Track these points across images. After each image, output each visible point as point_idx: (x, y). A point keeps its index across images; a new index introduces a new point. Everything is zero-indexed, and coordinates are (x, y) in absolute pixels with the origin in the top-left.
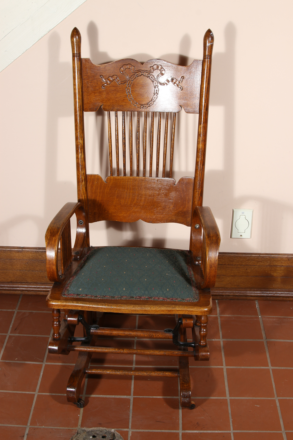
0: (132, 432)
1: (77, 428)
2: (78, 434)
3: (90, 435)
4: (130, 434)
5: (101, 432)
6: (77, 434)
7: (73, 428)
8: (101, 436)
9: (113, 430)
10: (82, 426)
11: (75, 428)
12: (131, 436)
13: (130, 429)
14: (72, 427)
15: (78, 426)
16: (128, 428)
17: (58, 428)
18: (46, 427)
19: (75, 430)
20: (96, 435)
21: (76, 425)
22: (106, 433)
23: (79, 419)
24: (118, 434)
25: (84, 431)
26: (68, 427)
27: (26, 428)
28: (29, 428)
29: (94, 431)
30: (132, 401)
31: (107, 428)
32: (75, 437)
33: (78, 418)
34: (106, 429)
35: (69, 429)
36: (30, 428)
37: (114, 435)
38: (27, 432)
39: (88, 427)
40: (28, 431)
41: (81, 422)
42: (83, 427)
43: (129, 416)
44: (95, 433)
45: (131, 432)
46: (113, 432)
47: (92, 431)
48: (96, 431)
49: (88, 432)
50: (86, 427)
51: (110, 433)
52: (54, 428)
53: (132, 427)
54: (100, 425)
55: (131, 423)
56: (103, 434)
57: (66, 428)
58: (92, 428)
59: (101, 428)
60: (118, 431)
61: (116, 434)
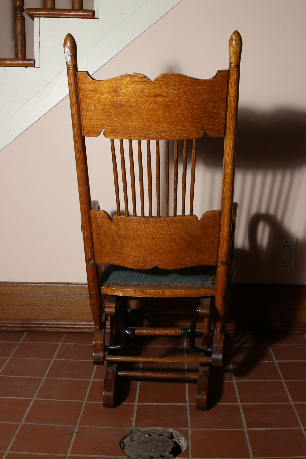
0: (192, 431)
2: (132, 433)
3: (146, 434)
4: (190, 432)
5: (158, 431)
7: (126, 428)
8: (158, 435)
9: (170, 430)
10: (136, 426)
11: (129, 428)
12: (191, 434)
13: (189, 428)
15: (132, 426)
16: (187, 427)
17: (110, 428)
18: (96, 427)
19: (128, 429)
20: (152, 434)
21: (130, 425)
22: (163, 432)
23: (133, 422)
24: (176, 433)
25: (139, 431)
26: (121, 427)
27: (74, 428)
28: (77, 428)
29: (150, 431)
30: (189, 407)
31: (164, 427)
32: (129, 435)
33: (132, 420)
34: (163, 429)
35: (122, 429)
36: (79, 428)
37: (172, 434)
38: (76, 431)
39: (143, 427)
41: (135, 424)
42: (138, 427)
43: (187, 418)
44: (150, 432)
45: (190, 431)
46: (171, 432)
47: (147, 431)
48: (152, 431)
49: (144, 432)
50: (141, 427)
51: (168, 432)
52: (106, 428)
53: (192, 427)
54: (156, 425)
55: (190, 424)
56: (160, 433)
57: (119, 428)
58: (147, 428)
59: (158, 428)
60: (176, 430)
61: (174, 432)
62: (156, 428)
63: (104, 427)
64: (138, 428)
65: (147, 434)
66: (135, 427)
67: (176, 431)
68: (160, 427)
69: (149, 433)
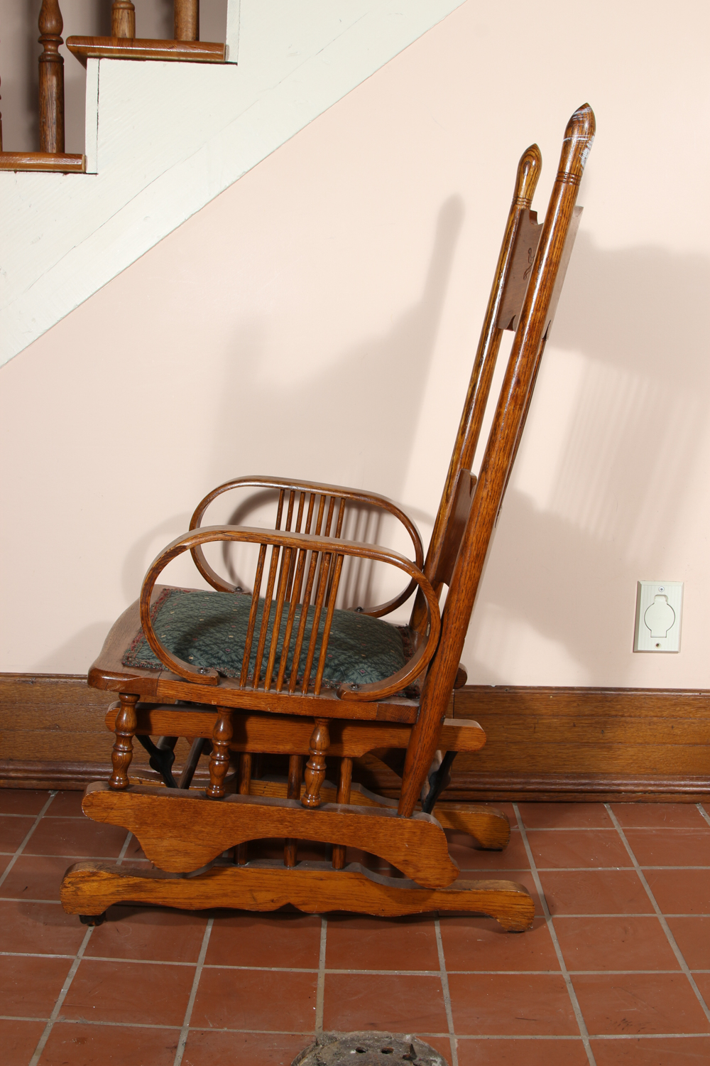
0: (459, 1039)
1: (313, 1032)
2: (317, 1044)
3: (350, 1048)
4: (454, 1043)
5: (378, 1041)
6: (315, 1044)
7: (303, 1033)
8: (379, 1050)
9: (408, 1037)
11: (310, 1034)
12: (457, 1048)
13: (451, 1034)
14: (301, 1031)
15: (316, 1028)
16: (447, 1031)
17: (265, 1032)
18: (231, 1030)
19: (308, 1036)
20: (365, 1048)
21: (311, 1027)
22: (390, 1043)
23: (317, 1017)
24: (422, 1046)
25: (332, 1039)
26: (290, 1031)
27: (179, 1032)
28: (187, 1032)
29: (359, 1039)
32: (311, 1051)
33: (313, 1014)
34: (391, 1034)
35: (293, 1035)
36: (190, 1031)
37: (411, 1047)
38: (183, 1038)
39: (342, 1031)
40: (187, 1038)
41: (323, 1021)
42: (329, 1031)
43: (445, 1009)
44: (361, 1044)
45: (455, 1041)
46: (410, 1041)
47: (353, 1040)
48: (364, 1040)
49: (344, 1042)
50: (337, 1030)
51: (402, 1044)
52: (254, 1031)
53: (458, 1030)
54: (374, 1026)
55: (454, 1023)
56: (385, 1046)
57: (286, 1033)
58: (351, 1033)
59: (378, 1032)
60: (421, 1038)
61: (418, 1044)
62: (375, 1032)
63: (251, 1031)
64: (330, 1033)
65: (353, 1049)
66: (323, 1029)
67: (421, 1042)
68: (383, 1030)
69: (359, 1046)
